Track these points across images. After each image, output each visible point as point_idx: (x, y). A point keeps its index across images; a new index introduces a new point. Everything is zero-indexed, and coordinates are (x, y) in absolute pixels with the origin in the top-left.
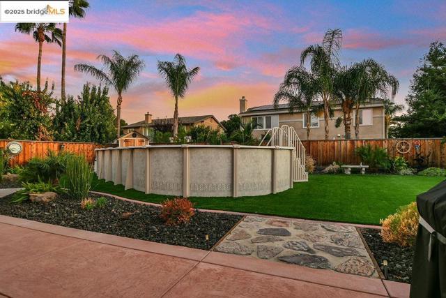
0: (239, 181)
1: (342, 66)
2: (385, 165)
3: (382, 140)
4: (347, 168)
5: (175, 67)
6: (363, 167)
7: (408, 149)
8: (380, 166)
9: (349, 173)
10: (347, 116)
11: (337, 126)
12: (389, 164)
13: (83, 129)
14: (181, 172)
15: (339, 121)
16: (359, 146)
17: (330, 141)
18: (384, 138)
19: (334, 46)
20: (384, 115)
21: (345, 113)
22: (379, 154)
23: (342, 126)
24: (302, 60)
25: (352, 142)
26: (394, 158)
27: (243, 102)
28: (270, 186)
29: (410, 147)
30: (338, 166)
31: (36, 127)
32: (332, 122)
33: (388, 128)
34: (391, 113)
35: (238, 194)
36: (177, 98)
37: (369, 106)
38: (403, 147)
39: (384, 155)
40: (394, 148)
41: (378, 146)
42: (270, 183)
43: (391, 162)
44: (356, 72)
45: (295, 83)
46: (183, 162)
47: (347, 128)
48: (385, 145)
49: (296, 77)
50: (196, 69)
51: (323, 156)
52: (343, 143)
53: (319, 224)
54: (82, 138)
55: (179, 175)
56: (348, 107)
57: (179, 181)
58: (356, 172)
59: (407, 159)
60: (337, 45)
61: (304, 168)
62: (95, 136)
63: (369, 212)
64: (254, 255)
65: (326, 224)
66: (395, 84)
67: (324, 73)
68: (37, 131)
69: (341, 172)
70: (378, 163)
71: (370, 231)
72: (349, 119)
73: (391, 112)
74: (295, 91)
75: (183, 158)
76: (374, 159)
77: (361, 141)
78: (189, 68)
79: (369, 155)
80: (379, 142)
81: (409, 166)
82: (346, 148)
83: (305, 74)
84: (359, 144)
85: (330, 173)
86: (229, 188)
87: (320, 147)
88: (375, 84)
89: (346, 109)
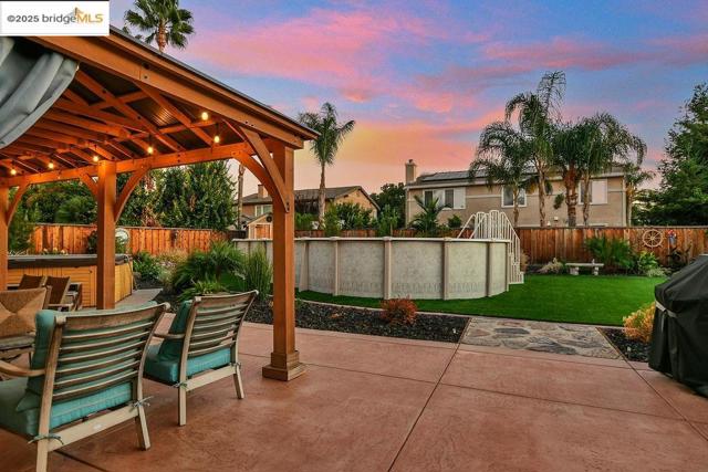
0: (450, 282)
1: (564, 121)
2: (627, 263)
3: (622, 229)
4: (574, 267)
5: (320, 120)
6: (596, 266)
7: (658, 240)
8: (619, 264)
9: (576, 273)
10: (571, 193)
11: (557, 206)
12: (633, 262)
13: (199, 210)
14: (381, 269)
15: (559, 200)
16: (590, 236)
17: (548, 228)
18: (625, 225)
19: (553, 95)
20: (624, 189)
21: (568, 188)
22: (619, 248)
23: (564, 207)
24: (508, 115)
25: (580, 230)
26: (639, 253)
27: (410, 167)
28: (484, 287)
29: (662, 239)
30: (560, 264)
31: (140, 208)
32: (550, 201)
33: (630, 206)
34: (635, 184)
35: (449, 296)
36: (323, 165)
37: (603, 175)
38: (653, 238)
39: (625, 249)
40: (639, 240)
41: (616, 237)
42: (484, 284)
43: (635, 259)
44: (585, 131)
45: (497, 147)
46: (384, 257)
47: (571, 210)
48: (627, 235)
49: (498, 137)
50: (351, 123)
51: (538, 250)
52: (567, 232)
53: (556, 325)
54: (198, 223)
55: (378, 273)
56: (572, 179)
57: (378, 280)
58: (585, 272)
59: (657, 255)
60: (558, 92)
61: (518, 267)
62: (215, 220)
63: (609, 315)
64: (502, 346)
65: (564, 325)
66: (641, 148)
67: (539, 133)
68: (140, 214)
69: (565, 272)
70: (618, 261)
71: (612, 331)
72: (574, 196)
73: (636, 181)
74: (496, 156)
75: (384, 252)
76: (612, 254)
77: (593, 228)
78: (340, 122)
79: (605, 249)
80: (618, 232)
81: (660, 264)
82: (570, 240)
83: (510, 132)
84: (589, 233)
85: (550, 273)
86: (438, 289)
87: (534, 238)
88: (613, 147)
89: (570, 182)
